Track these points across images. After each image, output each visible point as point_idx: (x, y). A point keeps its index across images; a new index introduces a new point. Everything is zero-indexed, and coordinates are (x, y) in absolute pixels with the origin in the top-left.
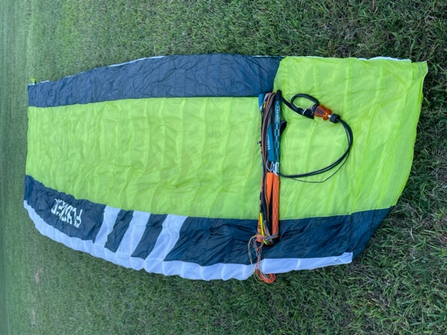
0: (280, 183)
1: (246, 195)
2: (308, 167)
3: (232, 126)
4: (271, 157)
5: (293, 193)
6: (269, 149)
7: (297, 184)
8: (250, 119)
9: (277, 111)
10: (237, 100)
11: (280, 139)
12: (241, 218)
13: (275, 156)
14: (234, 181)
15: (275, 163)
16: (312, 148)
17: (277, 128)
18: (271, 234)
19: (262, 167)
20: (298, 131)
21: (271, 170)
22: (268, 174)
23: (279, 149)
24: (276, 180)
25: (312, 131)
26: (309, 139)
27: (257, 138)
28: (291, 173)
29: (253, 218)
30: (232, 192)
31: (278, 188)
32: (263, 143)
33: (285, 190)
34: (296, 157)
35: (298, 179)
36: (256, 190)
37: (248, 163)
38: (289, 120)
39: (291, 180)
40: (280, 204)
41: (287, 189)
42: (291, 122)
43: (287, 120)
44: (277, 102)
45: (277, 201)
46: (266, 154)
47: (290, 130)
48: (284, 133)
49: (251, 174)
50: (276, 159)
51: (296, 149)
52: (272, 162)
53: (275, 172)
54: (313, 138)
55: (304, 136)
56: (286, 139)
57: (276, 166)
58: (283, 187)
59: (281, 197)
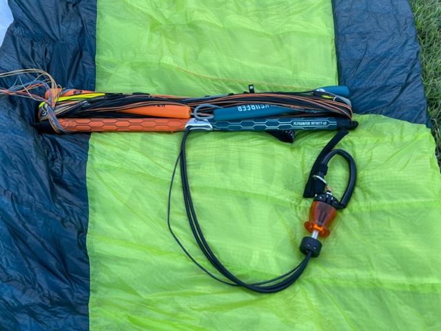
0: (169, 132)
1: (145, 65)
2: (203, 190)
3: (280, 40)
4: (222, 113)
5: (147, 161)
6: (240, 108)
7: (167, 168)
8: (295, 71)
9: (316, 123)
10: (331, 47)
11: (260, 131)
12: (97, 57)
13: (224, 122)
14: (173, 43)
15: (210, 121)
16: (244, 199)
17: (282, 124)
18: (59, 117)
19: (202, 97)
20: (279, 167)
21: (195, 114)
22: (187, 108)
23: (238, 130)
24: (174, 124)
25: (280, 197)
26: (263, 191)
27: (259, 86)
28: (191, 154)
29: (98, 80)
30: (150, 39)
31: (158, 128)
32: (250, 97)
33: (154, 143)
34: (224, 165)
35: (178, 170)
36: (155, 86)
37: (209, 70)
38: (299, 148)
39: (176, 156)
40: (126, 135)
41: (156, 148)
42: (295, 152)
43: (297, 143)
44: (334, 123)
45: (132, 127)
46: (228, 102)
47: (279, 149)
48: (272, 138)
49: (188, 75)
50: (218, 124)
51: (241, 165)
52: (211, 117)
53: (192, 123)
54: (266, 199)
55: (269, 180)
56: (261, 142)
57: (205, 123)
58: (160, 139)
59: (139, 135)
